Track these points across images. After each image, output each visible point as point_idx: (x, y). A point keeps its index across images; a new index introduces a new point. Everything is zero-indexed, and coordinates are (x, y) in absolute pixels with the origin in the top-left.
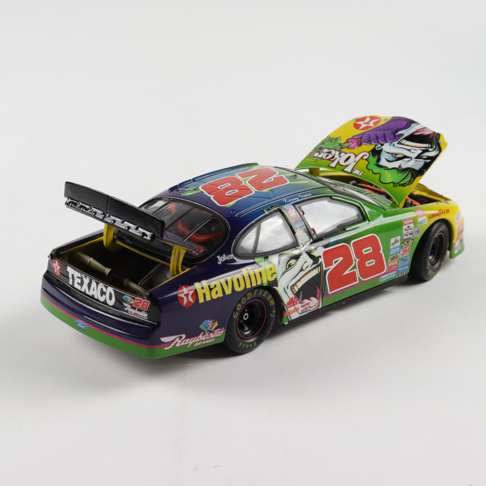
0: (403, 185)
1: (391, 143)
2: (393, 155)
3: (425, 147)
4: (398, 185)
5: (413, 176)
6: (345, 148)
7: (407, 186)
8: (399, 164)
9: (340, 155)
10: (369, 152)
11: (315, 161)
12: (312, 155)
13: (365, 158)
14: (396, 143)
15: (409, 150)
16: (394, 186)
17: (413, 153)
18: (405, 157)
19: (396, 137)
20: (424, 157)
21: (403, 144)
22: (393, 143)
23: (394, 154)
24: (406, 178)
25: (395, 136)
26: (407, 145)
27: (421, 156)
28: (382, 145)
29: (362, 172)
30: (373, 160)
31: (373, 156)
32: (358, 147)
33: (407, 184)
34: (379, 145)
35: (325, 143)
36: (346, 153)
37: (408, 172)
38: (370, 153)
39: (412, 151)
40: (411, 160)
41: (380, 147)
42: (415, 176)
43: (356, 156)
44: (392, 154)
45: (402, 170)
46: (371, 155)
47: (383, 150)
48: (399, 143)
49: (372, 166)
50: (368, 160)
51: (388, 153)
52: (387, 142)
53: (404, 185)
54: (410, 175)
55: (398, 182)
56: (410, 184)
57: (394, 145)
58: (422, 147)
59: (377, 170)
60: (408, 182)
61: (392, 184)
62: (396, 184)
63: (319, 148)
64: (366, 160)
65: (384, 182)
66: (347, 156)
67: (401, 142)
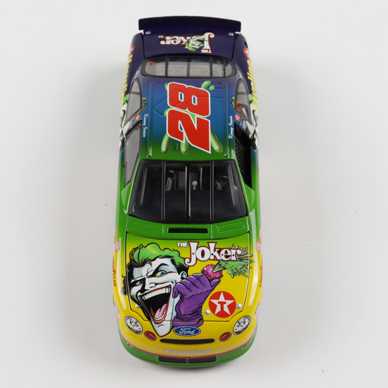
0: (135, 249)
1: (176, 284)
2: (165, 272)
3: (146, 294)
4: (140, 247)
5: (134, 261)
6: (216, 266)
7: (132, 250)
9: (213, 256)
10: (189, 266)
11: (234, 244)
12: (242, 250)
13: (187, 260)
14: (173, 286)
15: (156, 284)
16: (142, 245)
17: (151, 283)
18: (154, 275)
19: (177, 292)
20: (138, 283)
21: (166, 287)
22: (175, 284)
23: (164, 273)
24: (138, 256)
25: (179, 292)
26: (162, 288)
27: (141, 283)
28: (182, 278)
29: (179, 246)
30: (178, 260)
31: (182, 264)
32: (203, 268)
33: (133, 252)
34: (184, 276)
35: (242, 267)
36: (209, 259)
37: (140, 262)
38: (187, 267)
39: (154, 285)
40: (147, 275)
41: (182, 274)
42: (132, 262)
43: (197, 259)
44: (167, 273)
45: (146, 262)
46: (184, 264)
47: (177, 274)
48: (170, 287)
49: (175, 254)
50: (184, 259)
51: (171, 272)
52: (180, 282)
54: (136, 260)
55: (141, 250)
56: (131, 253)
57: (172, 282)
58: (148, 293)
59: (167, 252)
60: (134, 254)
61: (145, 246)
62: (141, 247)
63: (242, 260)
64: (185, 259)
65: (152, 244)
66: (206, 257)
67: (169, 288)
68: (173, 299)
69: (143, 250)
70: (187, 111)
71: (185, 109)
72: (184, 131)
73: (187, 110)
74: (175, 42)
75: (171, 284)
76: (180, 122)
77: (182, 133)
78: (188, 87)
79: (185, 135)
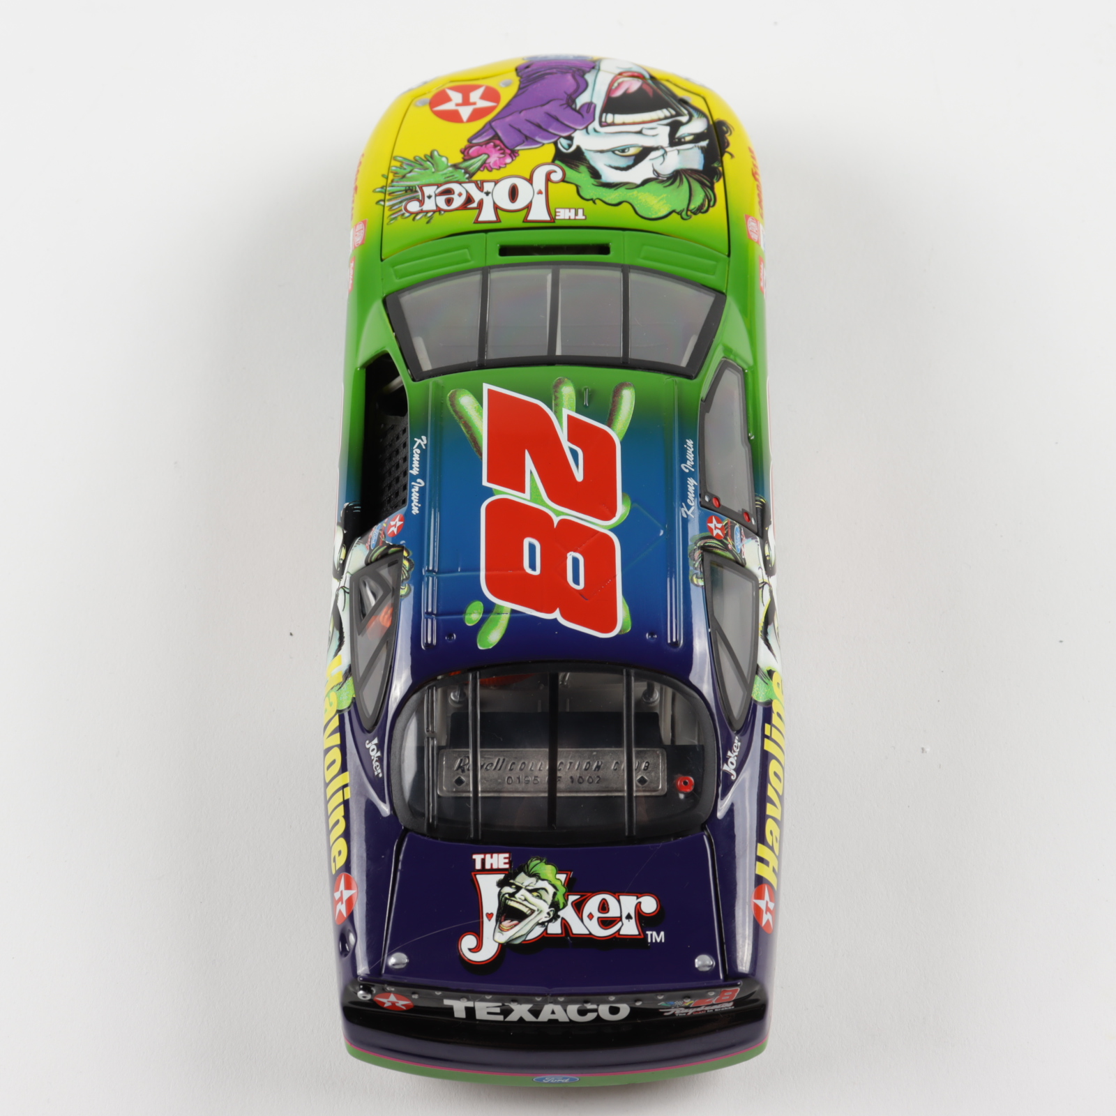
0: (700, 210)
1: (586, 128)
2: (617, 152)
3: (667, 118)
4: (689, 213)
5: (703, 185)
6: (479, 169)
7: (711, 209)
8: (652, 169)
9: (485, 190)
10: (553, 162)
11: (428, 222)
12: (404, 211)
13: (557, 176)
14: (596, 124)
15: (640, 132)
16: (683, 218)
17: (654, 136)
18: (644, 153)
19: (584, 113)
20: (688, 139)
21: (613, 124)
22: (590, 128)
23: (619, 151)
24: (693, 193)
25: (579, 112)
27: (680, 139)
28: (570, 138)
29: (580, 212)
30: (582, 177)
31: (571, 168)
32: (513, 160)
33: (706, 205)
34: (564, 142)
35: (408, 175)
36: (496, 182)
37: (685, 180)
38: (557, 162)
39: (644, 131)
40: (666, 152)
41: (570, 146)
42: (708, 183)
43: (530, 181)
44: (612, 151)
45: (669, 179)
46: (568, 170)
47: (583, 148)
48: (603, 124)
49: (590, 189)
50: (567, 180)
51: (601, 152)
52: (575, 130)
53: (702, 211)
54: (697, 187)
55: (685, 207)
56: (712, 203)
57: (595, 131)
58: (661, 119)
59: (613, 196)
60: (704, 201)
61: (674, 214)
62: (684, 214)
63: (406, 191)
64: (563, 180)
65: (653, 217)
66: (505, 187)
67: (606, 122)
68: (595, 101)
69: (681, 204)
70: (558, 513)
71: (562, 522)
72: (566, 445)
73: (556, 520)
74: (604, 907)
75: (598, 128)
76: (579, 476)
77: (570, 439)
78: (551, 611)
79: (563, 433)
